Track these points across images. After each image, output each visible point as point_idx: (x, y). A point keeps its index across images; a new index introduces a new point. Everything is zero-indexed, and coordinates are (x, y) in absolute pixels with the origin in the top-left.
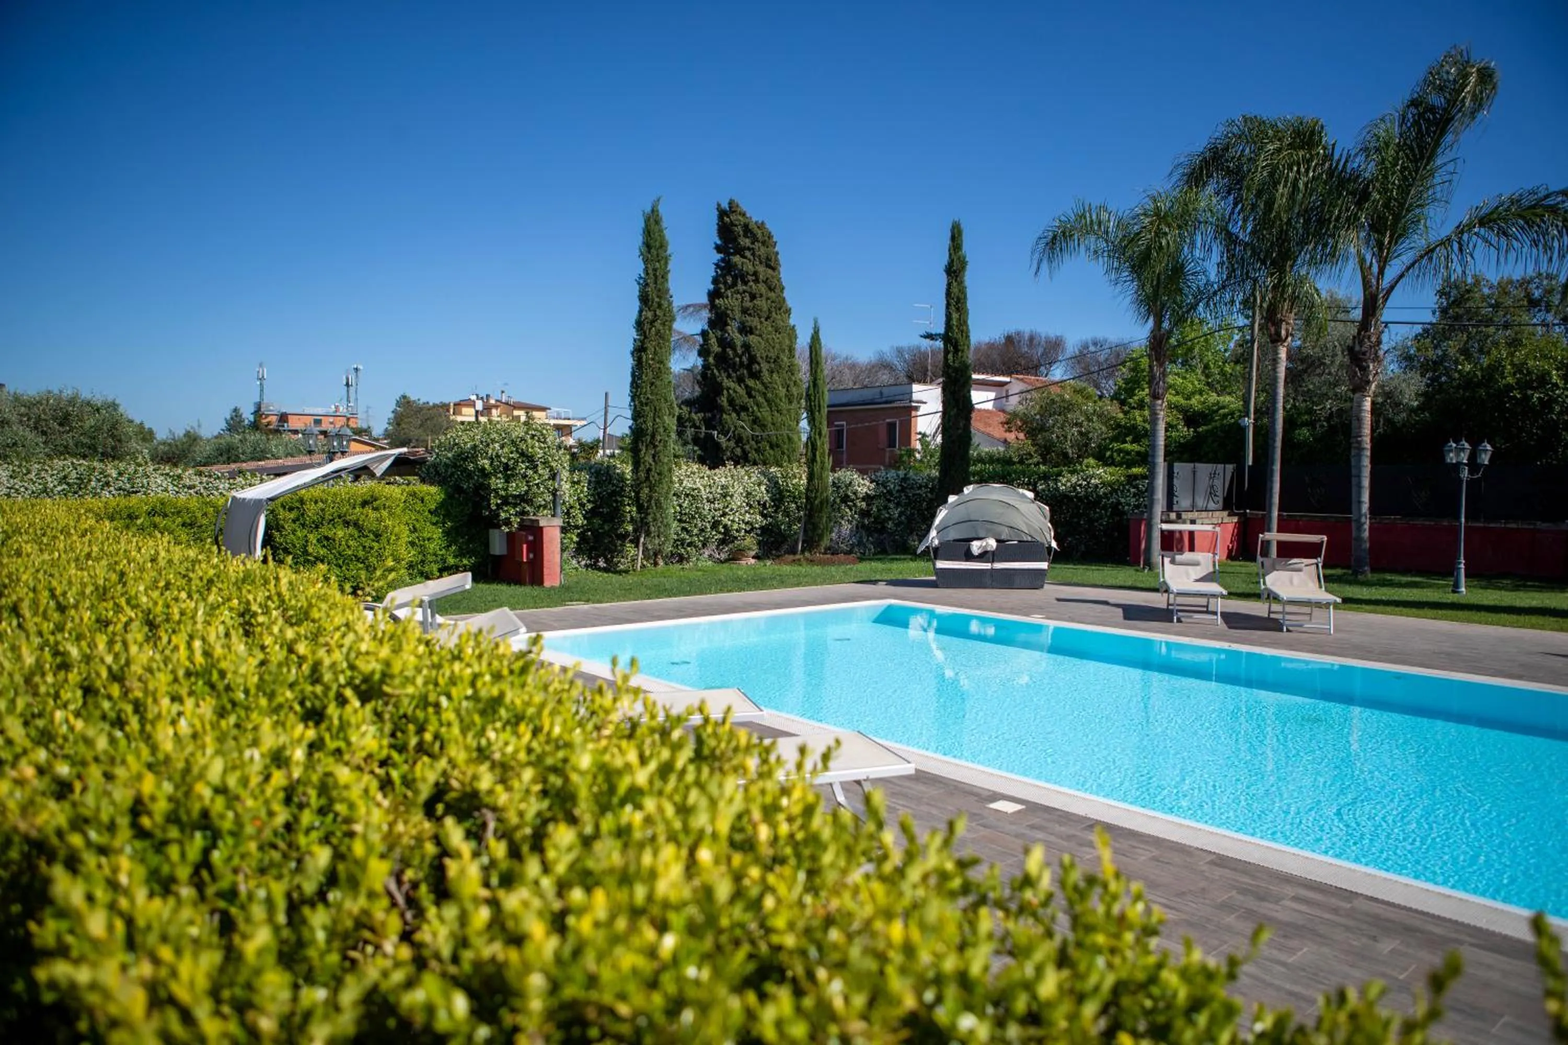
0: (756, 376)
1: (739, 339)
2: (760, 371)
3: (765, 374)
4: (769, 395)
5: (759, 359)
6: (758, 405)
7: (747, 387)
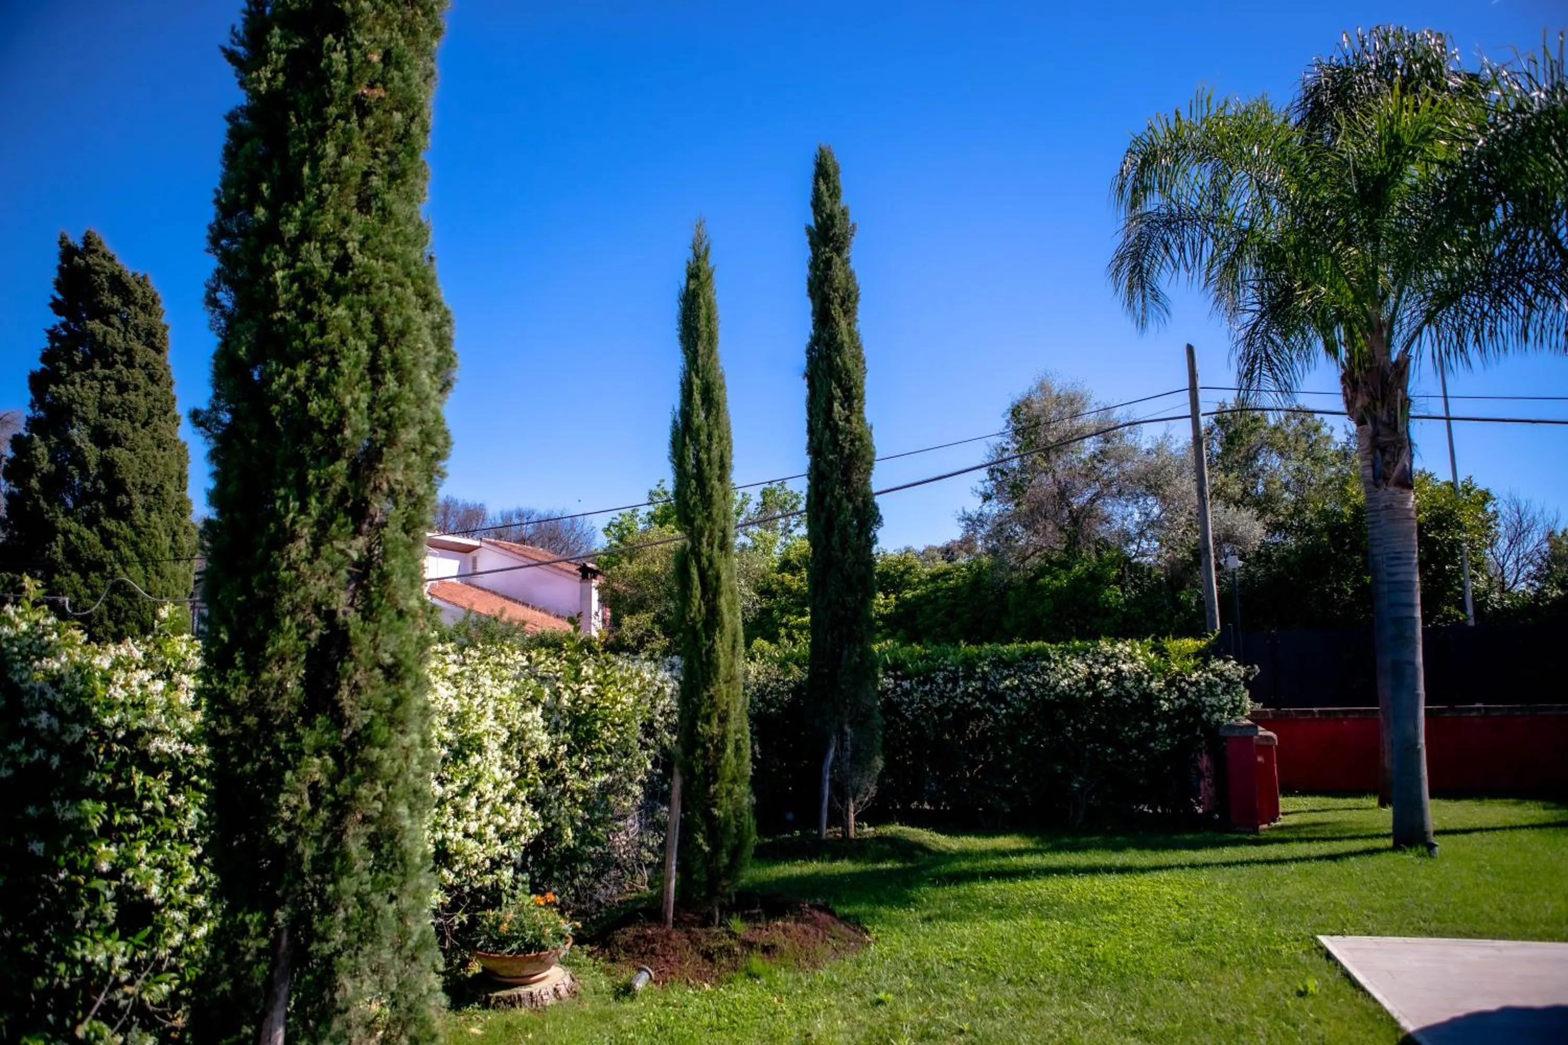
0: (123, 514)
1: (92, 453)
2: (131, 506)
3: (139, 514)
4: (144, 546)
5: (129, 486)
6: (124, 562)
7: (103, 531)
